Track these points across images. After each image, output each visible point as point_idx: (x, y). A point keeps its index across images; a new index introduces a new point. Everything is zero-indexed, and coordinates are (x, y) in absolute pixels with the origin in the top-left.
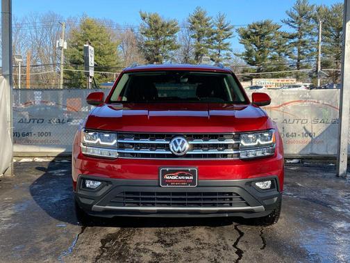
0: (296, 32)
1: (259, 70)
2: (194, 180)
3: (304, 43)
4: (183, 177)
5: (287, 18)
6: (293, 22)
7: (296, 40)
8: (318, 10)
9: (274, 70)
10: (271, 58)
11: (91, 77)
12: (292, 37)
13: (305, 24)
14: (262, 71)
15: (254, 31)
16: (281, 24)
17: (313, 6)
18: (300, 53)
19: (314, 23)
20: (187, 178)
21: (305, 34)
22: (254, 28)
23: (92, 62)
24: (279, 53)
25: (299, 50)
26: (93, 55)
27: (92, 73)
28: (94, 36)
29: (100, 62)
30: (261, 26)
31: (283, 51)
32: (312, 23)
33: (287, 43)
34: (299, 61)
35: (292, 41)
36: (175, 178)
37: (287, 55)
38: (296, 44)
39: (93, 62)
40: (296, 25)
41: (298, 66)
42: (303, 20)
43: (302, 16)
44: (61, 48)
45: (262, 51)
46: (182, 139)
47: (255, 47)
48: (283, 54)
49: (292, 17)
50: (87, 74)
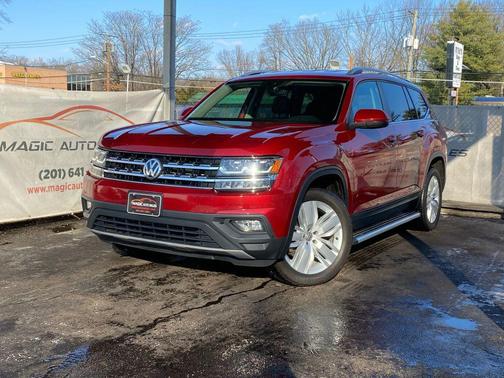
2: (157, 209)
4: (147, 205)
11: (455, 89)
20: (151, 205)
23: (458, 65)
26: (461, 56)
27: (457, 82)
28: (470, 27)
29: (475, 66)
36: (140, 204)
39: (460, 66)
44: (409, 48)
46: (156, 161)
50: (450, 85)
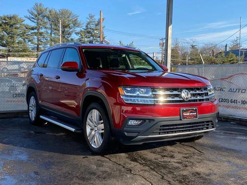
0: (36, 25)
1: (9, 51)
2: (197, 115)
3: (41, 34)
4: (192, 114)
5: (28, 15)
6: (33, 18)
7: (36, 31)
8: (50, 12)
9: (21, 51)
10: (18, 43)
12: (33, 29)
13: (41, 20)
14: (11, 52)
15: (4, 21)
16: (24, 19)
17: (47, 8)
18: (38, 40)
19: (48, 21)
20: (194, 114)
21: (42, 28)
22: (5, 19)
24: (24, 40)
25: (38, 38)
30: (11, 18)
31: (27, 38)
32: (46, 20)
33: (29, 33)
34: (38, 46)
35: (33, 31)
36: (189, 114)
37: (30, 41)
38: (35, 34)
40: (35, 21)
41: (38, 50)
42: (40, 17)
43: (39, 15)
45: (12, 37)
47: (5, 33)
48: (27, 40)
49: (32, 15)
